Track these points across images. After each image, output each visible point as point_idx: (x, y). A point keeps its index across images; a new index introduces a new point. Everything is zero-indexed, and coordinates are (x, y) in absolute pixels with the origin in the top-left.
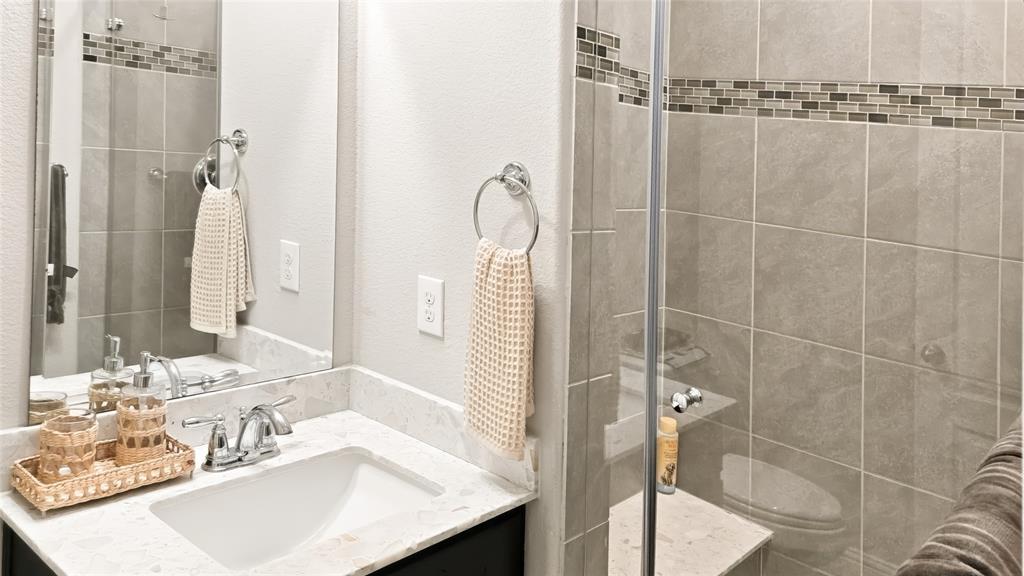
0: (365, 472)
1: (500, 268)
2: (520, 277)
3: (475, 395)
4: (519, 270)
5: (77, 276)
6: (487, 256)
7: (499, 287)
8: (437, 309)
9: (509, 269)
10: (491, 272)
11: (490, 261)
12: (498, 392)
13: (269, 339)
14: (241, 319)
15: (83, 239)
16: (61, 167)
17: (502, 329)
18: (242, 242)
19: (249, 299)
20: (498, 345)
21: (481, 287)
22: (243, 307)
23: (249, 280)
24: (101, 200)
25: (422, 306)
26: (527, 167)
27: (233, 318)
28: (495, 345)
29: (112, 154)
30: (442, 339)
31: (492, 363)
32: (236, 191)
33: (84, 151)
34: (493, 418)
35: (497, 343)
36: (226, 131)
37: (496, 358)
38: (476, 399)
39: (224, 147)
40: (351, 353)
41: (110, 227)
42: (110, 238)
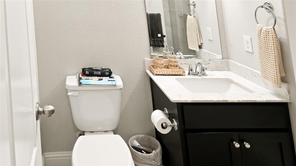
0: (232, 85)
1: (264, 32)
2: (271, 34)
3: (262, 68)
4: (270, 32)
5: (166, 37)
6: (260, 29)
7: (264, 37)
8: (250, 45)
9: (267, 32)
10: (262, 33)
11: (261, 30)
12: (269, 67)
13: (207, 52)
14: (200, 47)
15: (166, 29)
16: (160, 14)
17: (267, 49)
18: (197, 28)
19: (201, 42)
20: (267, 54)
21: (259, 37)
22: (200, 44)
23: (201, 38)
24: (169, 21)
25: (245, 44)
26: (271, 3)
27: (198, 47)
28: (266, 54)
29: (170, 11)
30: (253, 53)
31: (266, 59)
32: (194, 16)
33: (164, 10)
34: (269, 75)
35: (266, 53)
36: (191, 2)
37: (267, 58)
38: (263, 69)
39: (191, 6)
40: (228, 56)
41: (172, 27)
42: (172, 30)
